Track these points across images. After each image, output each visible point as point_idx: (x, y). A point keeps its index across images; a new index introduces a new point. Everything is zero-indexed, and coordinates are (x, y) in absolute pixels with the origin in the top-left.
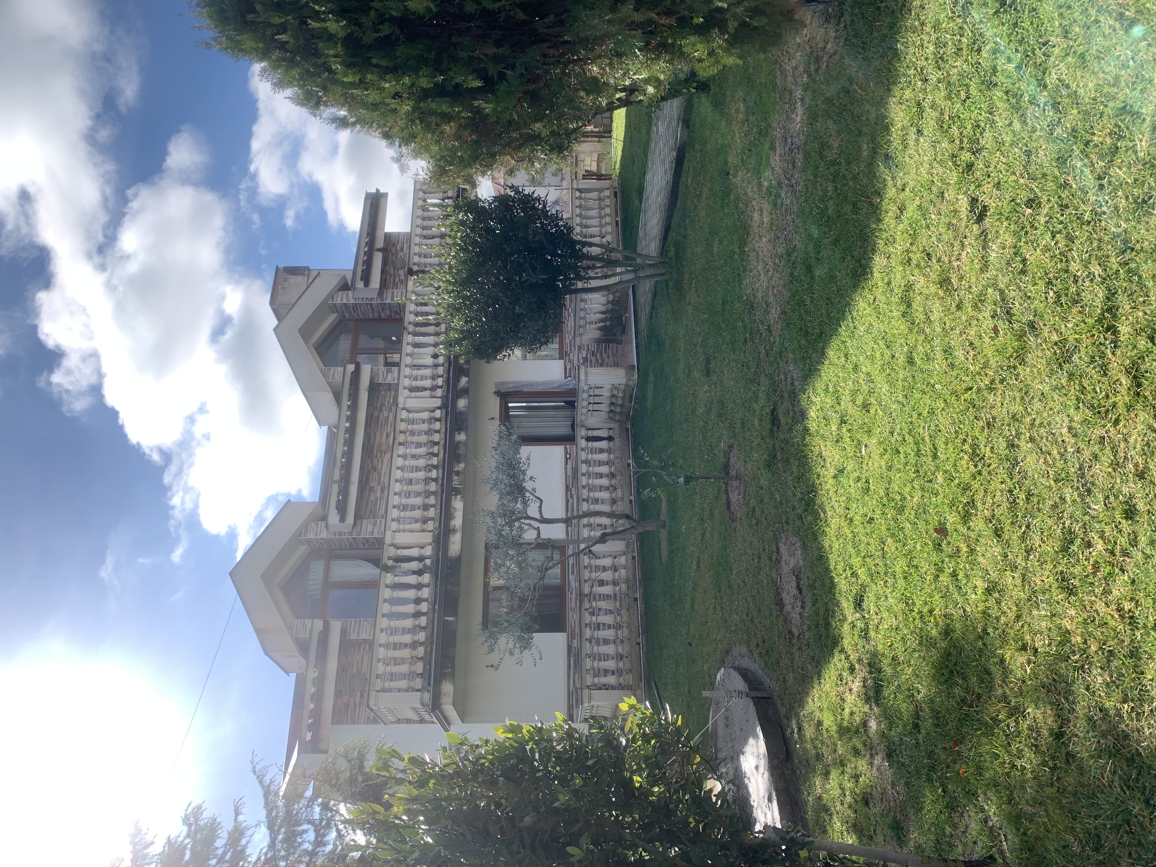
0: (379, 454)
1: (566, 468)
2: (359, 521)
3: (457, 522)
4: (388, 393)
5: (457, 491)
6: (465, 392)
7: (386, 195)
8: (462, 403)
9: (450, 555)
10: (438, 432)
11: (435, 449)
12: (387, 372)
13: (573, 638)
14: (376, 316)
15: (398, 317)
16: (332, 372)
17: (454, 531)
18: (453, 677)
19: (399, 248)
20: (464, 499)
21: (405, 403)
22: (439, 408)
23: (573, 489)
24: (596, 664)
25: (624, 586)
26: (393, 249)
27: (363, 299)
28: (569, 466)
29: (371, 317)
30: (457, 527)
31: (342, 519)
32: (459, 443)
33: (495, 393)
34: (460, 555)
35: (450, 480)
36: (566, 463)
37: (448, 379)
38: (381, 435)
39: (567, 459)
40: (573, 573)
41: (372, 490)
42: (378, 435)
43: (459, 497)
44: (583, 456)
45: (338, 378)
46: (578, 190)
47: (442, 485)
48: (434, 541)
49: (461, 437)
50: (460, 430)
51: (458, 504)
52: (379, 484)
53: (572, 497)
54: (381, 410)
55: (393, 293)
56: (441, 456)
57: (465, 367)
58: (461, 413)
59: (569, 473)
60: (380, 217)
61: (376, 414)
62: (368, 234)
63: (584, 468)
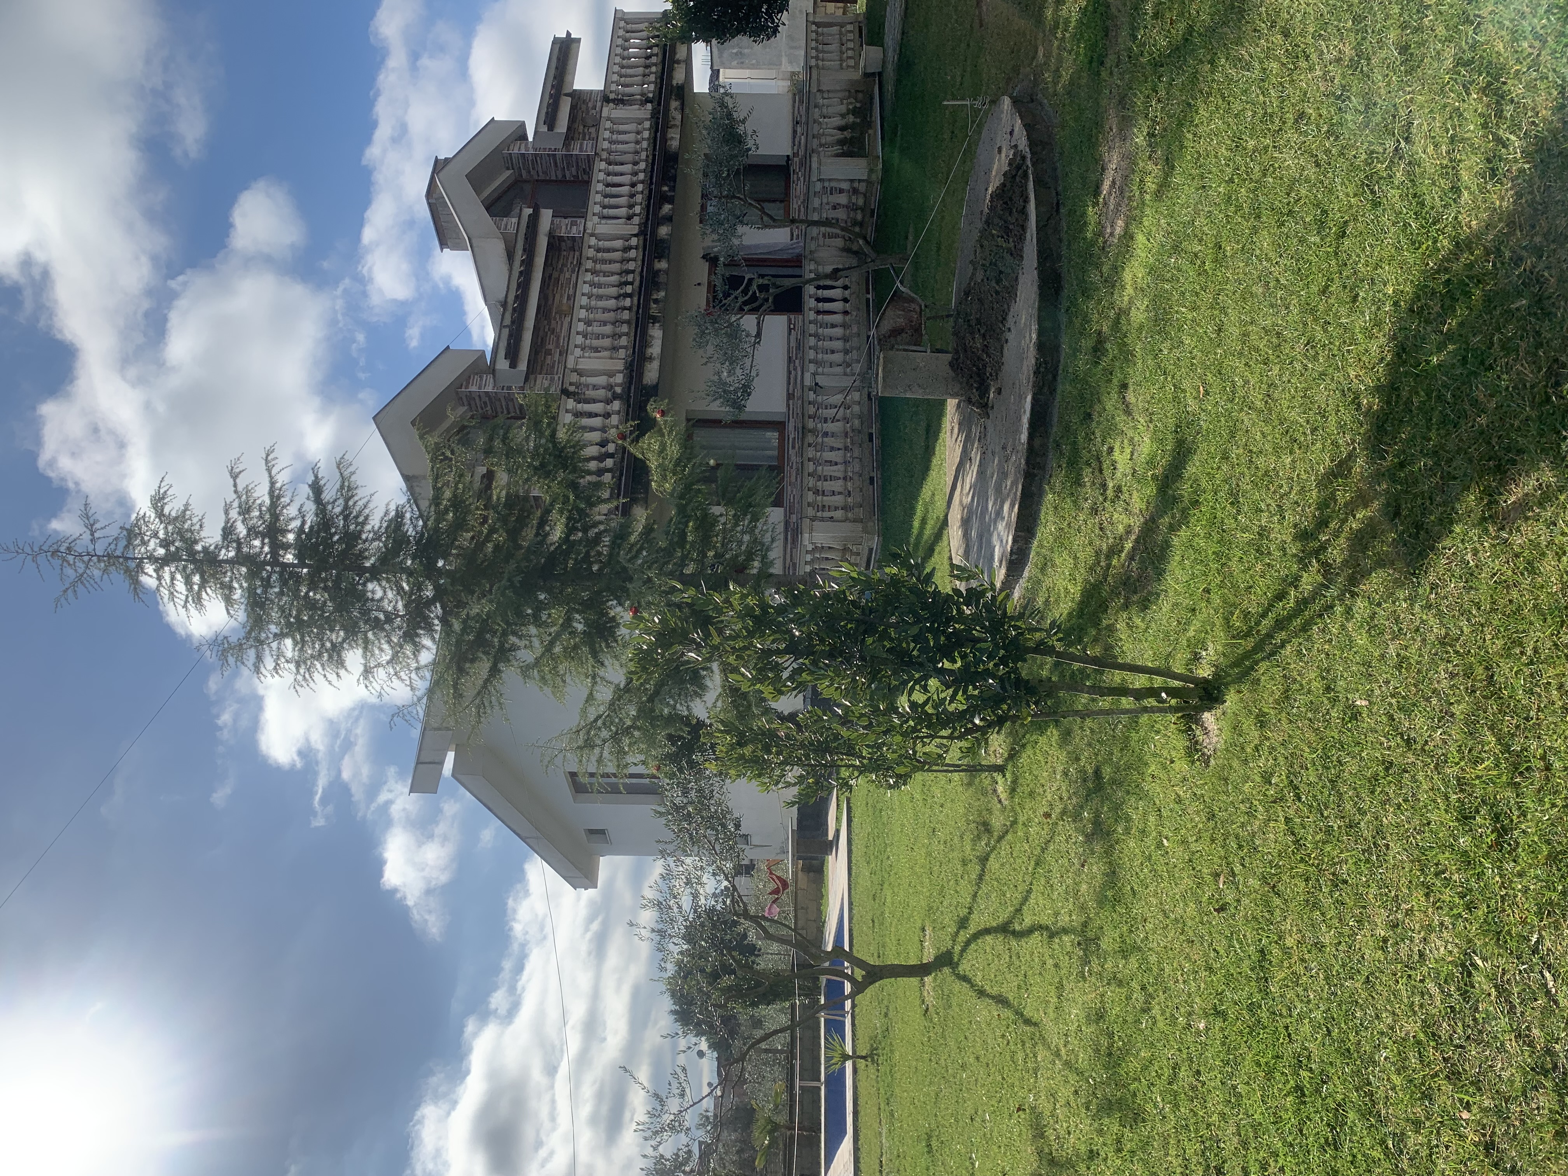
0: (558, 316)
1: (789, 339)
2: (532, 377)
3: (655, 349)
4: (572, 253)
5: (655, 320)
6: (669, 219)
7: (578, 40)
8: (664, 231)
9: (645, 382)
10: (634, 260)
11: (630, 278)
12: (572, 225)
13: (791, 513)
14: (560, 177)
15: (586, 178)
16: (504, 223)
17: (651, 359)
18: (646, 502)
19: (590, 105)
20: (664, 329)
21: (594, 228)
22: (635, 235)
23: (797, 362)
24: (819, 483)
25: (857, 422)
26: (584, 107)
27: (545, 149)
28: (793, 338)
29: (554, 178)
30: (655, 355)
31: (513, 365)
32: (660, 271)
33: (704, 257)
34: (657, 384)
35: (647, 307)
36: (790, 334)
37: (648, 206)
38: (561, 296)
39: (790, 330)
40: (793, 447)
41: (549, 353)
42: (557, 296)
43: (657, 325)
44: (812, 328)
45: (512, 230)
46: (814, 23)
47: (637, 312)
48: (626, 368)
49: (663, 265)
50: (660, 257)
51: (656, 333)
52: (557, 346)
53: (795, 369)
54: (561, 271)
55: (581, 145)
56: (637, 283)
57: (669, 194)
58: (662, 241)
59: (793, 344)
60: (571, 62)
61: (555, 275)
62: (555, 78)
63: (812, 341)
